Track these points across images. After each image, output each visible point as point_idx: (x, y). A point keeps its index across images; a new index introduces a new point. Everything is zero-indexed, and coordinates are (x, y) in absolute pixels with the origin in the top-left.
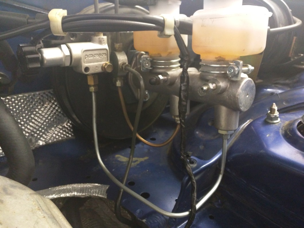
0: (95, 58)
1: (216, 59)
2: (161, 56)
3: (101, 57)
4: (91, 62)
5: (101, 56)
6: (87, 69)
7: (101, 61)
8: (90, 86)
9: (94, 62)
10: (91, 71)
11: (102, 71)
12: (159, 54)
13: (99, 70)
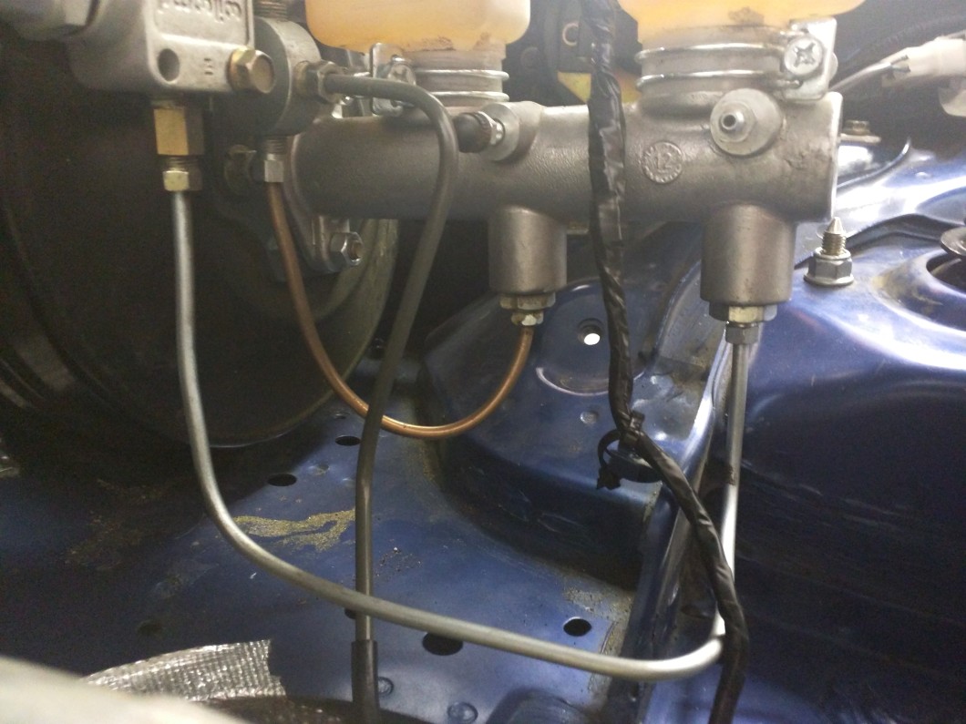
0: (198, 12)
1: (734, 19)
2: (450, 49)
3: (222, 19)
4: (183, 33)
5: (221, 11)
6: (168, 60)
7: (222, 38)
8: (164, 162)
9: (194, 34)
10: (185, 78)
11: (228, 89)
12: (441, 40)
13: (216, 80)
